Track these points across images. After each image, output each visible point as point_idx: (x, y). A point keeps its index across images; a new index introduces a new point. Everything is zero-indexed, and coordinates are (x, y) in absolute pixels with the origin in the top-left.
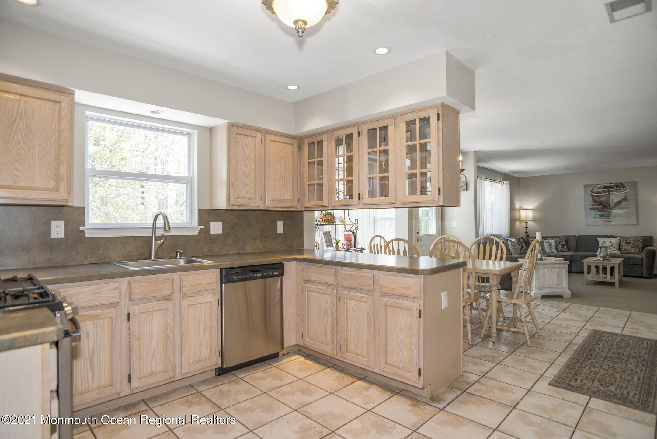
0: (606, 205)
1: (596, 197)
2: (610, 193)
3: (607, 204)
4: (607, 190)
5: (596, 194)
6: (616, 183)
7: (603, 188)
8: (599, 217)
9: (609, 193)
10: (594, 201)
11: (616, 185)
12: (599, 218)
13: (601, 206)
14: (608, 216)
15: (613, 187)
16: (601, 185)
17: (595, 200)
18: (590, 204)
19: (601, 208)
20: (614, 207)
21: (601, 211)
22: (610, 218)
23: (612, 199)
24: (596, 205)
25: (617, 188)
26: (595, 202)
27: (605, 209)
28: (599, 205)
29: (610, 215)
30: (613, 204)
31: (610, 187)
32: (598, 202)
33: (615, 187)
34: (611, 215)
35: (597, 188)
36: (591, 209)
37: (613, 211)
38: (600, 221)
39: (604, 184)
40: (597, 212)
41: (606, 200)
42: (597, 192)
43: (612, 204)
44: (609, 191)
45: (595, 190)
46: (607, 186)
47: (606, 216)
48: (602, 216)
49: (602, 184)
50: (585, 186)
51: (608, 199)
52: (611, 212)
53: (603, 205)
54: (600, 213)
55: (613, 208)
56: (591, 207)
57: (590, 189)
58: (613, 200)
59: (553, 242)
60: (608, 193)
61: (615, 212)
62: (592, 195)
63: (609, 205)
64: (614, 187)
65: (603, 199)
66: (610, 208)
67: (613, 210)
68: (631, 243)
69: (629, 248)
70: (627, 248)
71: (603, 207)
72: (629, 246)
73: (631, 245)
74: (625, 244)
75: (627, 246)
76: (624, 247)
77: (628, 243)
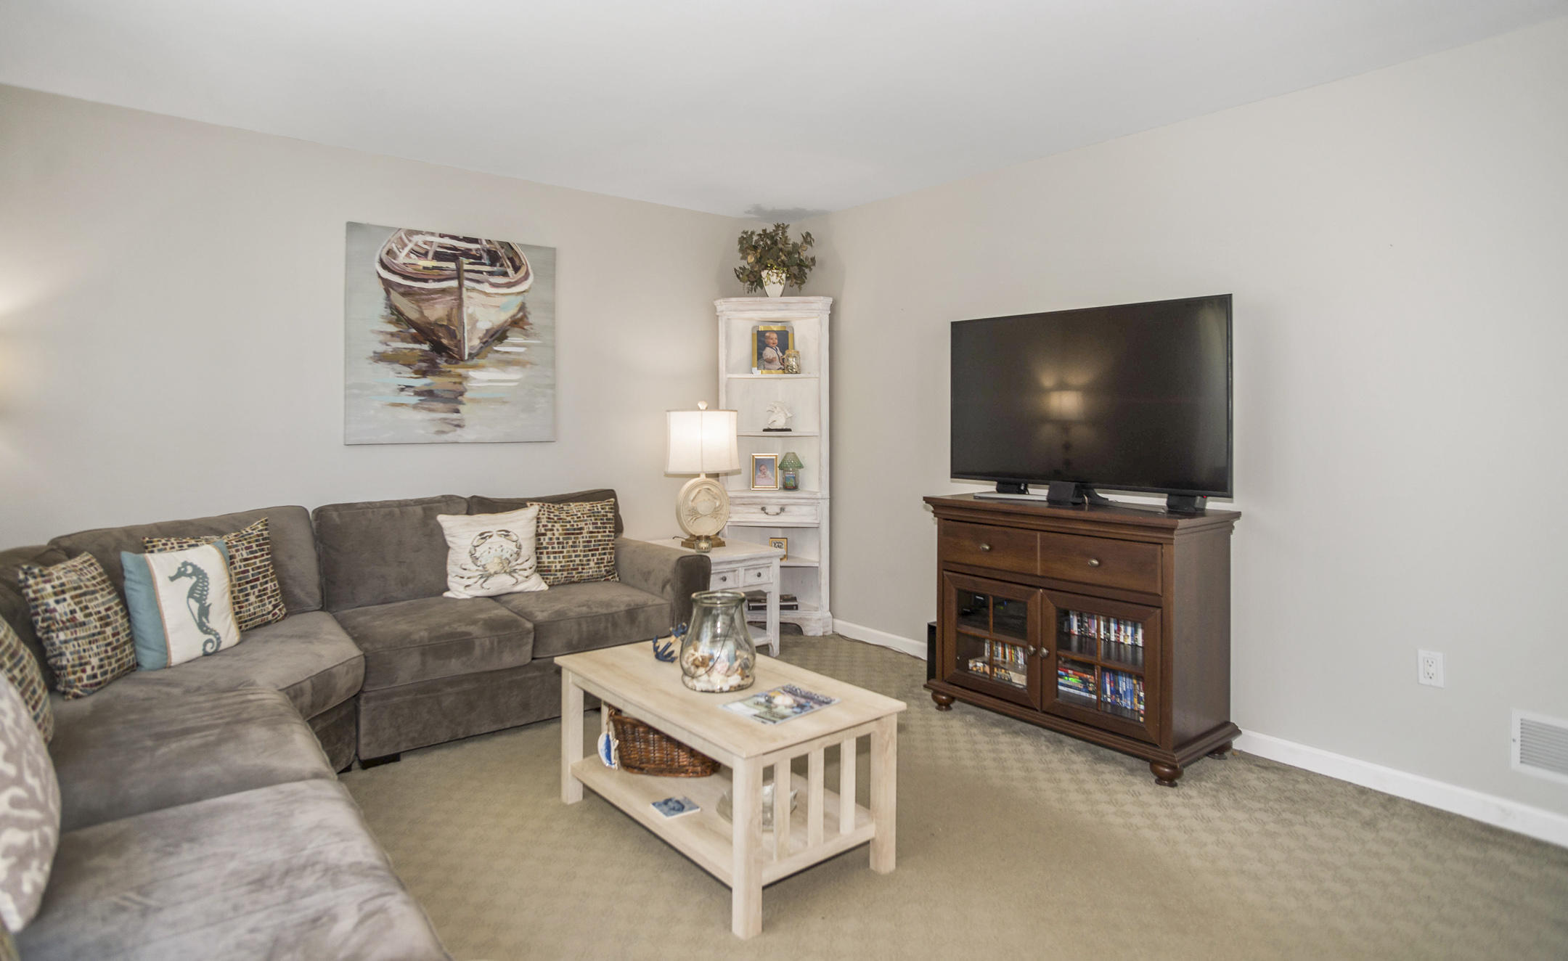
0: (445, 341)
1: (403, 294)
2: (466, 283)
3: (452, 335)
4: (452, 265)
5: (405, 277)
6: (489, 242)
7: (438, 256)
8: (416, 400)
9: (461, 286)
10: (397, 316)
11: (489, 252)
12: (415, 407)
13: (426, 347)
14: (454, 399)
15: (477, 259)
16: (430, 238)
17: (401, 313)
18: (373, 332)
19: (424, 357)
20: (477, 355)
21: (424, 374)
22: (461, 407)
23: (471, 316)
24: (403, 340)
25: (492, 264)
26: (397, 322)
27: (442, 362)
28: (415, 340)
29: (461, 394)
30: (476, 342)
31: (466, 254)
32: (411, 323)
33: (486, 260)
34: (467, 395)
35: (413, 251)
36: (381, 358)
37: (472, 373)
38: (420, 421)
39: (442, 236)
40: (407, 377)
41: (449, 317)
42: (410, 269)
43: (471, 342)
44: (459, 276)
45: (402, 258)
46: (455, 248)
48: (429, 394)
49: (433, 234)
50: (352, 227)
51: (455, 311)
52: (466, 378)
53: (431, 341)
54: (421, 383)
55: (475, 361)
56: (381, 348)
57: (380, 252)
58: (474, 322)
59: (208, 557)
60: (454, 283)
61: (481, 378)
62: (385, 281)
63: (459, 344)
64: (480, 258)
65: (436, 312)
66: (462, 359)
67: (475, 367)
68: (581, 529)
69: (579, 556)
70: (570, 557)
71: (432, 350)
72: (579, 549)
73: (584, 542)
74: (561, 540)
75: (572, 546)
76: (561, 555)
77: (573, 534)
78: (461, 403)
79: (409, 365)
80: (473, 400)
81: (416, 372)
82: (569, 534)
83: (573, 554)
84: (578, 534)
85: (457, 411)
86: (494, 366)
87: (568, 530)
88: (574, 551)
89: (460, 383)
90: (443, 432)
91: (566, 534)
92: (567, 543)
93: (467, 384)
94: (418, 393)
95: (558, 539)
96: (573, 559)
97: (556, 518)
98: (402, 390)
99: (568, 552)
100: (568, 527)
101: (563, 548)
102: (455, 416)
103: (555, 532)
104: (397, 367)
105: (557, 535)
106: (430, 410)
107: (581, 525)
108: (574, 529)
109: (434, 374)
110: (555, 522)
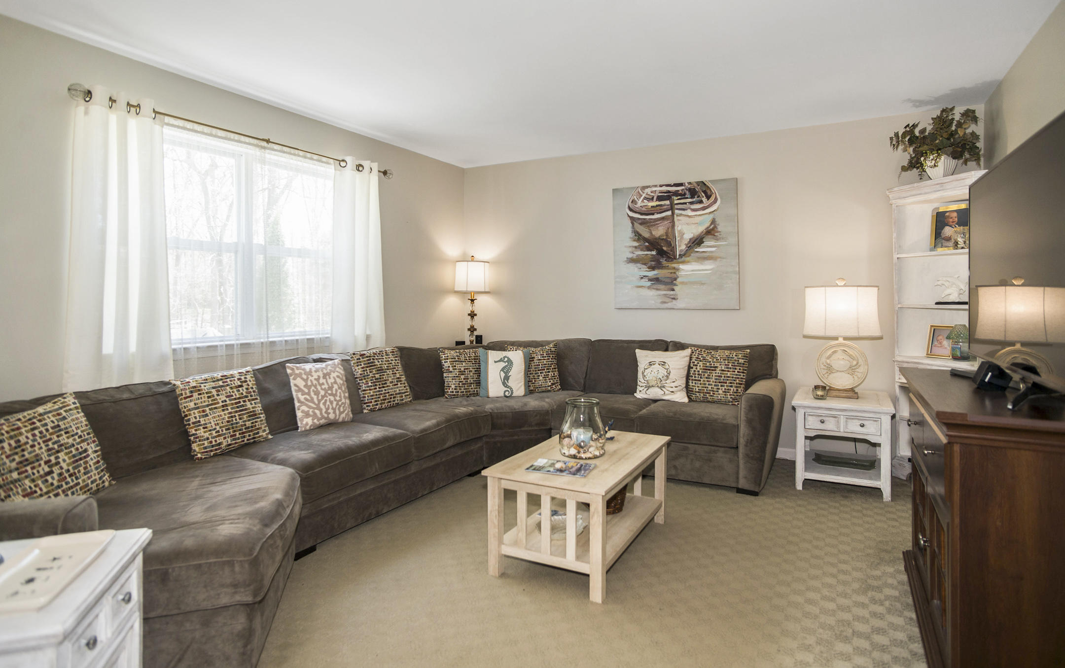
0: (665, 248)
1: (641, 224)
2: (677, 211)
3: (669, 244)
4: (668, 202)
5: (642, 214)
6: (690, 183)
7: (660, 198)
8: (649, 283)
9: (673, 213)
10: (638, 236)
11: (690, 190)
12: (649, 288)
13: (654, 253)
14: (671, 282)
15: (682, 196)
16: (654, 189)
17: (641, 235)
18: (626, 247)
19: (653, 258)
20: (684, 255)
21: (653, 268)
22: (675, 288)
23: (679, 231)
24: (642, 250)
25: (692, 197)
26: (638, 240)
28: (648, 249)
29: (675, 279)
30: (683, 247)
31: (676, 194)
32: (645, 240)
33: (688, 195)
34: (678, 280)
35: (645, 198)
36: (632, 261)
37: (681, 266)
38: (652, 296)
39: (661, 186)
41: (667, 234)
42: (644, 209)
43: (681, 247)
44: (672, 208)
45: (640, 203)
46: (669, 192)
47: (665, 283)
48: (656, 280)
49: (656, 186)
50: (615, 191)
51: (670, 230)
52: (678, 270)
53: (657, 249)
54: (651, 274)
55: (683, 259)
56: (630, 256)
57: (628, 202)
58: (682, 234)
60: (669, 213)
61: (687, 269)
62: (632, 218)
63: (673, 249)
64: (685, 194)
65: (659, 231)
66: (675, 258)
67: (683, 262)
68: (716, 367)
69: (712, 385)
70: (705, 384)
71: (657, 254)
72: (711, 380)
73: (716, 376)
74: (700, 373)
75: (707, 378)
76: (699, 382)
77: (709, 370)
78: (675, 285)
79: (645, 264)
80: (682, 283)
81: (649, 268)
82: (706, 369)
83: (707, 383)
84: (712, 370)
85: (673, 290)
86: (695, 261)
87: (706, 367)
88: (708, 381)
89: (675, 273)
90: (665, 302)
91: (704, 369)
92: (704, 375)
93: (679, 273)
94: (650, 280)
95: (699, 371)
96: (707, 386)
97: (702, 358)
98: (642, 278)
99: (704, 381)
100: (708, 365)
101: (701, 378)
102: (672, 292)
103: (698, 367)
104: (639, 265)
105: (698, 369)
106: (657, 289)
107: (717, 365)
108: (711, 367)
109: (659, 268)
110: (701, 361)
